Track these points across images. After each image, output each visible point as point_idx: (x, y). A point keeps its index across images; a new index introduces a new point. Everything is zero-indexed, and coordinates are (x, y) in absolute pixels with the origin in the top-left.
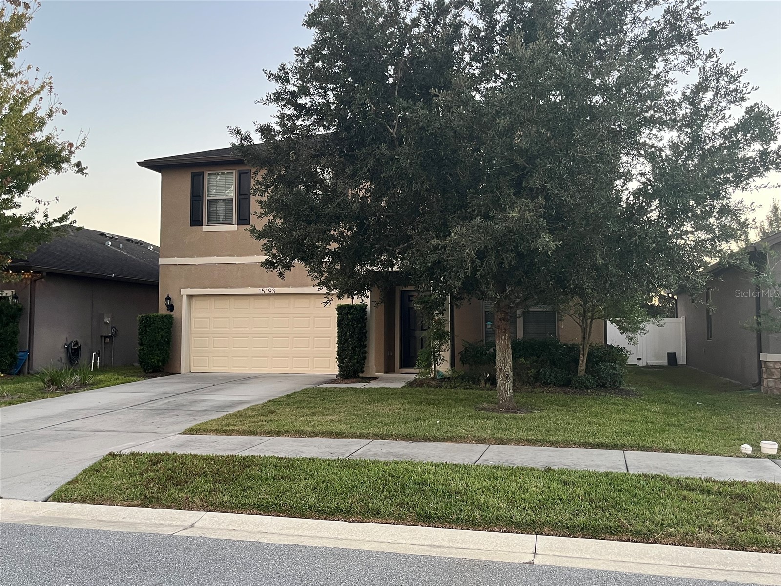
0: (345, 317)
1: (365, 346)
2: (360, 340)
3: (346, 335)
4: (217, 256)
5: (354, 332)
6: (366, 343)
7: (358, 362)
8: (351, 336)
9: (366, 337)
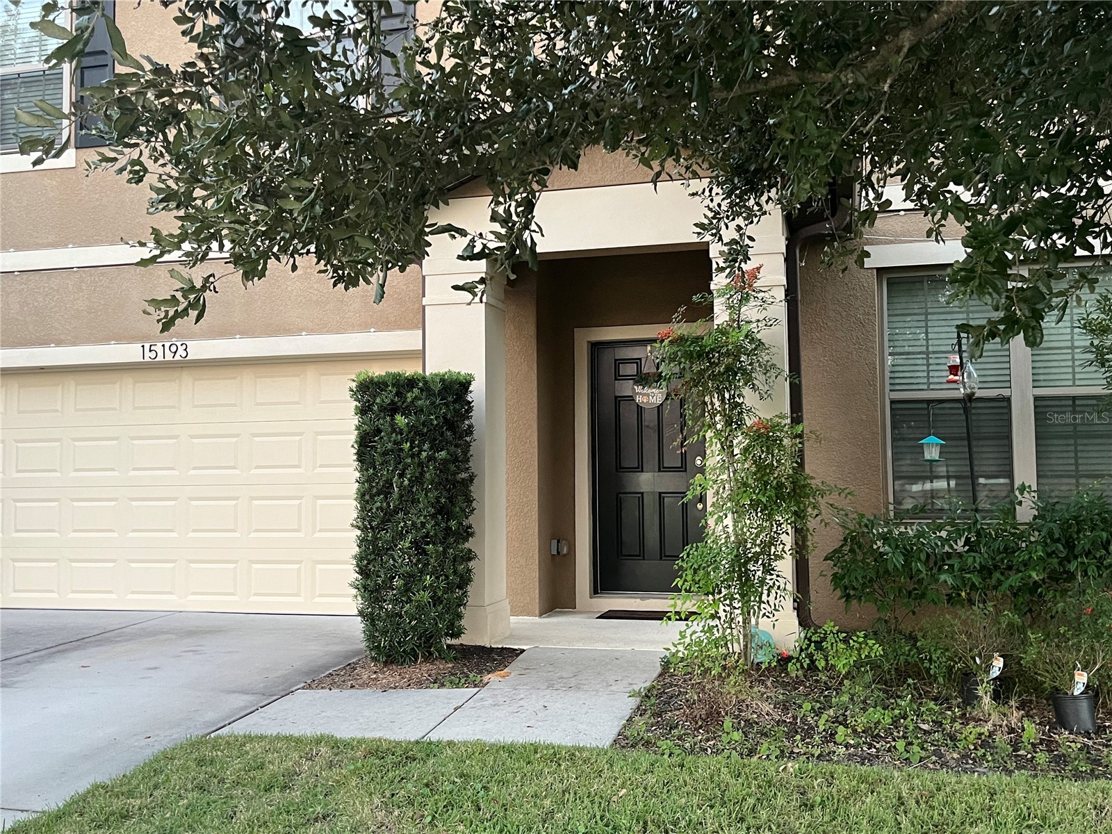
0: (384, 423)
1: (467, 533)
2: (443, 512)
3: (386, 490)
4: (18, 249)
5: (418, 480)
6: (471, 520)
7: (436, 600)
8: (408, 498)
9: (469, 500)
